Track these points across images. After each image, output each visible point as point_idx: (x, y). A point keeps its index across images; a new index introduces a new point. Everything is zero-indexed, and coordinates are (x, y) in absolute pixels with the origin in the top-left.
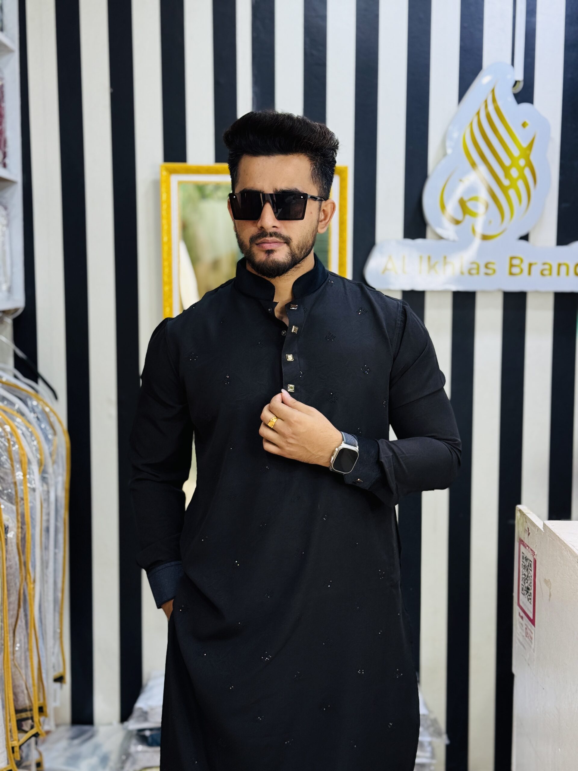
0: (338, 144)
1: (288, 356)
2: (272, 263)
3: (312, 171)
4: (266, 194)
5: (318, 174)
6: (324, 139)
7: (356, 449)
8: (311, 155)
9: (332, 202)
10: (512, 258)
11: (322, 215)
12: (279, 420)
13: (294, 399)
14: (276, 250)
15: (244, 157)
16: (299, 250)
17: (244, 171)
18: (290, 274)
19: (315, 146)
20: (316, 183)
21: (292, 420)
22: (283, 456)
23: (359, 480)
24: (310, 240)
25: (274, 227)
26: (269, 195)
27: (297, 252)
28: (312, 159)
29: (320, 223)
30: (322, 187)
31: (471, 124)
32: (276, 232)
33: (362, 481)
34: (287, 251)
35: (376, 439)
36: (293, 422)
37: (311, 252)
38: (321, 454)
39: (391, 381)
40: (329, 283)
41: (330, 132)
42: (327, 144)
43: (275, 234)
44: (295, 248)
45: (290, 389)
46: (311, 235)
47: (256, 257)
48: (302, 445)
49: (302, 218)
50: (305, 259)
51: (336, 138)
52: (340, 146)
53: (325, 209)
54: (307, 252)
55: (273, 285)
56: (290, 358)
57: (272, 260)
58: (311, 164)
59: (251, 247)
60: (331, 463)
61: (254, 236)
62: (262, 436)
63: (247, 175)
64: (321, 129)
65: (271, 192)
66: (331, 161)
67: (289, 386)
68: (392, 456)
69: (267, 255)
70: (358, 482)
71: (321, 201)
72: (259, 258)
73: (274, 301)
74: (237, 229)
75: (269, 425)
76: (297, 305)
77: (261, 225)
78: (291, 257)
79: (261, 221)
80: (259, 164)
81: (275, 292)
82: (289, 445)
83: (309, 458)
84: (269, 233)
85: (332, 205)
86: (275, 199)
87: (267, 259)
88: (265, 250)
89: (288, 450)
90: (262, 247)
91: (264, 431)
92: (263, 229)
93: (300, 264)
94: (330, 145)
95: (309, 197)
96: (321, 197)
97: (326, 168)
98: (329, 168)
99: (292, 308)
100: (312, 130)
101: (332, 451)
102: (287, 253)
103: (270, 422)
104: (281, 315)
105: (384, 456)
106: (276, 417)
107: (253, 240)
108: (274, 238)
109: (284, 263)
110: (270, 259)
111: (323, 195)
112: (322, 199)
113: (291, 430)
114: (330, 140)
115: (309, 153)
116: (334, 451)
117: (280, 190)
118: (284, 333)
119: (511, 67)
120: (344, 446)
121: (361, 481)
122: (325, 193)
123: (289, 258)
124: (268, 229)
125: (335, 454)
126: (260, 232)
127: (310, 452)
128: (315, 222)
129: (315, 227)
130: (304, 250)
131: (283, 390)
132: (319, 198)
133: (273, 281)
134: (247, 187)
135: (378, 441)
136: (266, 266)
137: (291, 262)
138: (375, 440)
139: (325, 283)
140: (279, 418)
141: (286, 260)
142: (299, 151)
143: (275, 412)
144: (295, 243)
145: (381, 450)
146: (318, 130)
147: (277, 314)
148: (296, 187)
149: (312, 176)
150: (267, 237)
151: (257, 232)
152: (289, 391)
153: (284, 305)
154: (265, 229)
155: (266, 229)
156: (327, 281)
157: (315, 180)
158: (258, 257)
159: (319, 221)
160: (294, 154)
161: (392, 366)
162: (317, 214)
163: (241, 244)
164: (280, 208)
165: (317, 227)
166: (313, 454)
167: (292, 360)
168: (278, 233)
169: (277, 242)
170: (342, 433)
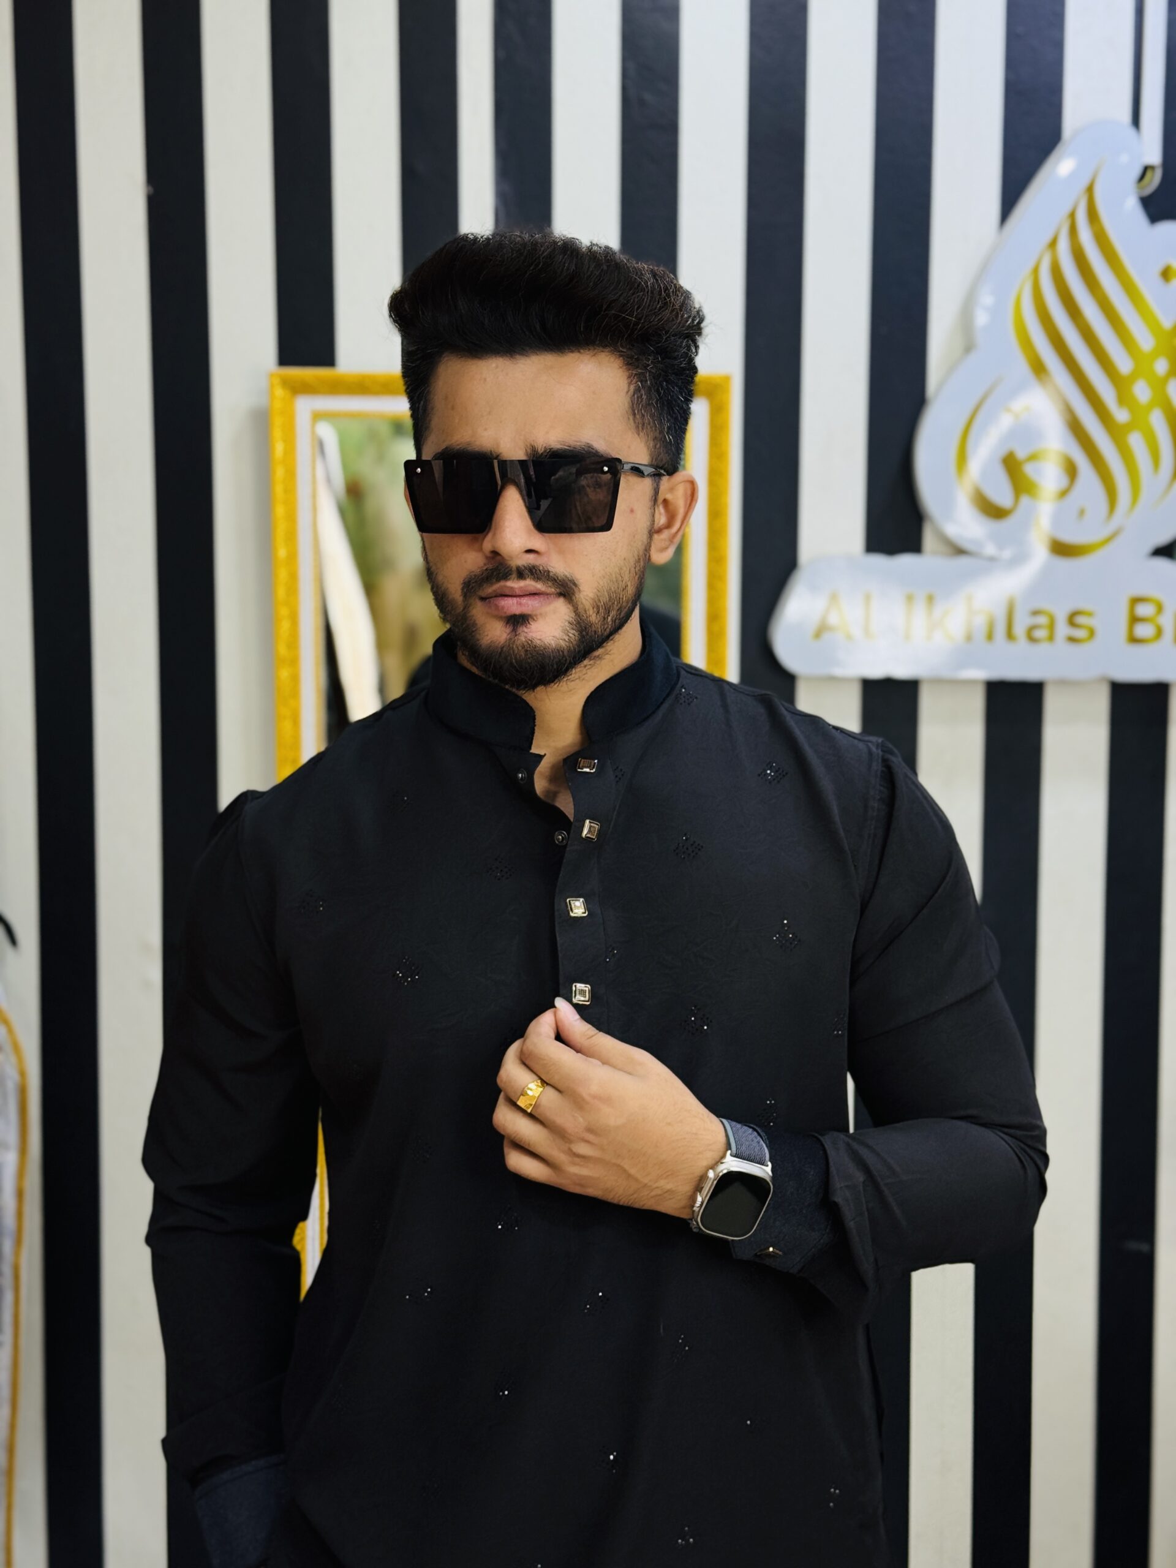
0: (702, 320)
1: (572, 902)
2: (526, 651)
3: (634, 395)
4: (508, 463)
5: (649, 404)
6: (663, 307)
7: (764, 1171)
8: (629, 353)
9: (690, 479)
10: (1136, 601)
11: (660, 514)
12: (549, 1090)
13: (590, 1026)
14: (536, 615)
15: (446, 359)
16: (598, 612)
17: (446, 398)
18: (577, 676)
19: (641, 329)
20: (643, 429)
21: (584, 1092)
22: (561, 1187)
23: (771, 1249)
24: (629, 584)
25: (529, 551)
26: (517, 462)
27: (594, 618)
28: (631, 363)
29: (656, 536)
30: (660, 440)
31: (1036, 271)
32: (534, 567)
33: (780, 1253)
34: (567, 618)
35: (816, 1135)
36: (587, 1098)
37: (633, 616)
38: (667, 1185)
39: (855, 964)
40: (682, 697)
41: (681, 290)
42: (673, 320)
43: (533, 572)
44: (587, 608)
45: (576, 997)
46: (633, 569)
47: (480, 634)
48: (614, 1161)
49: (607, 526)
50: (617, 637)
51: (697, 306)
52: (708, 327)
53: (669, 496)
54: (621, 616)
55: (531, 708)
56: (578, 908)
57: (526, 644)
58: (629, 377)
59: (466, 607)
60: (694, 1211)
61: (475, 576)
62: (502, 1133)
63: (453, 408)
64: (657, 280)
65: (520, 455)
66: (684, 369)
67: (575, 986)
68: (864, 1182)
69: (511, 628)
70: (770, 1255)
71: (657, 478)
72: (488, 638)
73: (534, 750)
74: (429, 558)
75: (521, 1103)
76: (596, 761)
77: (493, 547)
78: (576, 634)
79: (494, 534)
80: (485, 379)
81: (535, 726)
82: (577, 1160)
83: (635, 1196)
84: (514, 568)
85: (688, 486)
86: (532, 473)
87: (510, 639)
88: (504, 615)
89: (576, 1175)
90: (497, 607)
91: (505, 1118)
92: (498, 558)
93: (603, 647)
94: (680, 323)
95: (627, 467)
96: (656, 467)
97: (670, 386)
98: (677, 386)
99: (582, 769)
100: (632, 284)
101: (698, 1178)
102: (567, 624)
103: (522, 1095)
104: (553, 788)
105: (842, 1185)
106: (539, 1081)
107: (472, 587)
108: (529, 584)
109: (559, 650)
110: (518, 639)
111: (664, 461)
112: (662, 472)
113: (581, 1119)
114: (681, 310)
115: (622, 346)
116: (703, 1178)
117: (545, 451)
118: (560, 837)
119: (1131, 131)
120: (732, 1164)
121: (777, 1251)
122: (669, 454)
123: (571, 635)
124: (511, 558)
125: (708, 1188)
126: (490, 566)
127: (637, 1180)
128: (643, 536)
129: (641, 548)
130: (613, 613)
131: (560, 1002)
132: (652, 470)
133: (530, 697)
134: (453, 441)
135: (821, 1138)
136: (509, 658)
137: (579, 646)
138: (816, 1137)
139: (673, 696)
140: (547, 1084)
141: (565, 640)
142: (598, 342)
143: (536, 1068)
144: (588, 592)
145: (833, 1169)
146: (646, 283)
147: (540, 785)
148: (589, 442)
149: (634, 411)
150: (509, 579)
151: (482, 564)
152: (575, 1001)
153: (561, 758)
154: (503, 558)
155: (507, 558)
156: (676, 692)
157: (640, 421)
158: (486, 633)
159: (653, 532)
160: (582, 351)
161: (859, 923)
162: (648, 512)
163: (441, 599)
164: (546, 498)
165: (647, 549)
166: (645, 1185)
167: (585, 915)
168: (541, 568)
169: (538, 592)
170: (724, 1121)
